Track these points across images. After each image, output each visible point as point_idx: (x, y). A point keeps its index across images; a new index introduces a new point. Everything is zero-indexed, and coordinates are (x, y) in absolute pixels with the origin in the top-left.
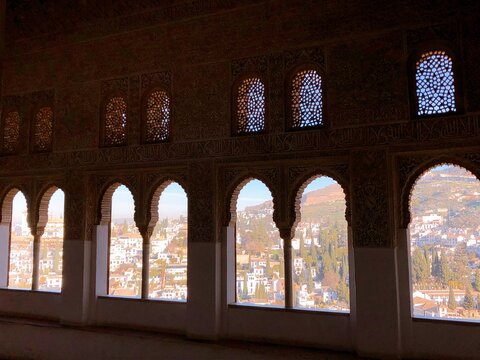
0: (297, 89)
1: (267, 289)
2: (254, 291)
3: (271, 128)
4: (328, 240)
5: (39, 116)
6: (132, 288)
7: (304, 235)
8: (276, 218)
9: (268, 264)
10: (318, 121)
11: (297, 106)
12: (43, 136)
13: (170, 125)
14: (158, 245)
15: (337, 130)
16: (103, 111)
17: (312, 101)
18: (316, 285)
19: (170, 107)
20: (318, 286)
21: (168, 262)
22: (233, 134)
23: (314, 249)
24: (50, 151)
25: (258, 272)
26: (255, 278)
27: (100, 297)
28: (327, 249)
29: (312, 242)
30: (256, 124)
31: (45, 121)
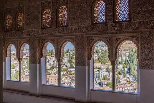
0: (118, 5)
1: (108, 76)
2: (102, 77)
3: (107, 21)
4: (132, 58)
5: (19, 16)
6: (56, 76)
7: (123, 56)
8: (109, 57)
9: (108, 67)
10: (127, 18)
11: (118, 12)
12: (20, 24)
13: (68, 20)
14: (65, 60)
15: (135, 22)
16: (42, 14)
17: (124, 10)
18: (127, 75)
19: (68, 12)
20: (128, 75)
21: (69, 66)
22: (92, 24)
23: (127, 61)
24: (23, 30)
25: (104, 70)
26: (103, 72)
27: (43, 85)
28: (132, 61)
29: (126, 59)
30: (102, 19)
31: (21, 18)
